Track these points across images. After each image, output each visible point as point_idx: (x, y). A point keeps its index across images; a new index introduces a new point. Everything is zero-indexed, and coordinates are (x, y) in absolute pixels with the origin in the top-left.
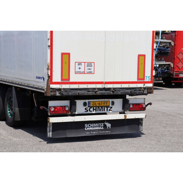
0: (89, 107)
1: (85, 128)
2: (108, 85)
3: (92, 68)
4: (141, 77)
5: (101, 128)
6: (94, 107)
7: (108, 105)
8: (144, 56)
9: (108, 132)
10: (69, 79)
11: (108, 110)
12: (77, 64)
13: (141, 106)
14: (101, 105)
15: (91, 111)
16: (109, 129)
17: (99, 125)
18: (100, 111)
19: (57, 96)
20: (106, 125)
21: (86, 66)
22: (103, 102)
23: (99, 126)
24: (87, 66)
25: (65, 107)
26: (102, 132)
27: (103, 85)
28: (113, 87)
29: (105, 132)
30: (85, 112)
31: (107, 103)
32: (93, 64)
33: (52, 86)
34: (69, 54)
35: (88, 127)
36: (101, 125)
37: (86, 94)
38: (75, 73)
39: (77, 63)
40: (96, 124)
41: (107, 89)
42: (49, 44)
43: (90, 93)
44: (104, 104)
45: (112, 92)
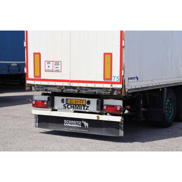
0: (67, 104)
1: (64, 123)
2: (73, 83)
3: (59, 66)
5: (79, 126)
6: (71, 104)
7: (84, 104)
8: (111, 54)
9: (85, 131)
10: (40, 76)
11: (85, 109)
12: (46, 62)
14: (77, 103)
15: (69, 108)
16: (86, 129)
17: (77, 122)
18: (77, 109)
20: (83, 123)
21: (54, 65)
22: (79, 101)
23: (77, 124)
25: (44, 101)
26: (79, 130)
27: (69, 83)
28: (79, 86)
29: (83, 130)
30: (64, 108)
31: (83, 102)
34: (39, 54)
36: (79, 123)
38: (45, 71)
40: (74, 121)
41: (75, 88)
42: (25, 45)
43: (57, 90)
44: (80, 102)
45: (76, 91)
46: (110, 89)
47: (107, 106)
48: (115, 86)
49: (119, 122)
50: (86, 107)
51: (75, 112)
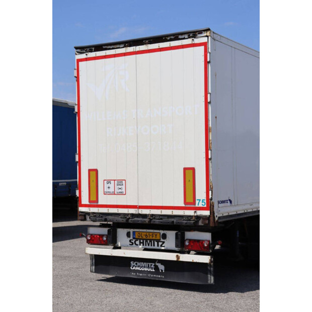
0: (134, 238)
1: (131, 266)
3: (123, 187)
5: (151, 270)
6: (140, 239)
7: (158, 238)
8: (193, 169)
9: (160, 278)
10: (97, 201)
11: (160, 245)
12: (105, 182)
14: (148, 238)
15: (138, 245)
16: (162, 273)
17: (148, 265)
18: (149, 245)
20: (157, 266)
21: (116, 185)
22: (151, 234)
23: (148, 267)
24: (118, 185)
26: (152, 276)
27: (137, 209)
28: (151, 213)
29: (157, 276)
30: (130, 245)
31: (156, 235)
32: (124, 182)
34: (96, 171)
35: (134, 266)
36: (151, 265)
38: (104, 194)
40: (145, 263)
41: (145, 216)
42: (77, 160)
43: (120, 219)
44: (153, 236)
45: (147, 220)
46: (194, 217)
47: (190, 241)
48: (199, 213)
49: (207, 263)
51: (145, 250)
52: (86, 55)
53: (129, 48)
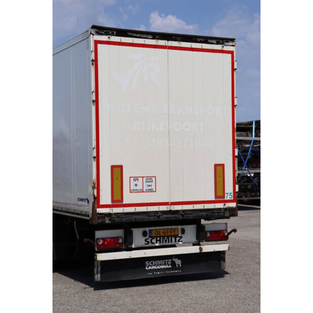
0: (150, 237)
1: (146, 266)
2: (175, 206)
3: (153, 184)
4: (220, 194)
5: (168, 267)
6: (157, 237)
7: (176, 234)
8: (223, 165)
9: (177, 272)
10: (122, 200)
11: (177, 241)
13: (222, 235)
14: (166, 235)
15: (154, 243)
16: (179, 268)
17: (165, 262)
18: (166, 242)
19: (107, 224)
20: (174, 261)
21: (144, 182)
22: (169, 230)
23: (165, 264)
24: (146, 182)
25: (118, 238)
26: (169, 272)
27: (169, 206)
28: (183, 209)
29: (174, 271)
30: (145, 244)
31: (174, 231)
32: (154, 178)
33: (100, 210)
34: (121, 167)
35: (149, 265)
36: (168, 262)
37: (146, 220)
38: (130, 192)
39: (133, 178)
40: (161, 261)
42: (95, 155)
43: (151, 218)
45: (180, 216)
46: (223, 210)
47: (211, 232)
48: (228, 205)
50: (179, 238)
52: (109, 37)
53: (160, 41)
